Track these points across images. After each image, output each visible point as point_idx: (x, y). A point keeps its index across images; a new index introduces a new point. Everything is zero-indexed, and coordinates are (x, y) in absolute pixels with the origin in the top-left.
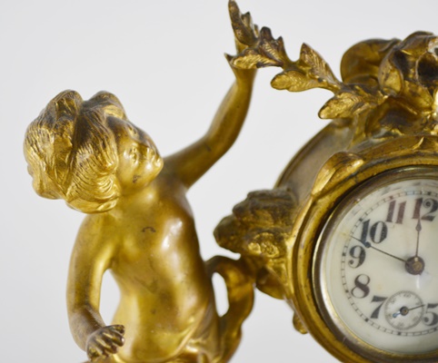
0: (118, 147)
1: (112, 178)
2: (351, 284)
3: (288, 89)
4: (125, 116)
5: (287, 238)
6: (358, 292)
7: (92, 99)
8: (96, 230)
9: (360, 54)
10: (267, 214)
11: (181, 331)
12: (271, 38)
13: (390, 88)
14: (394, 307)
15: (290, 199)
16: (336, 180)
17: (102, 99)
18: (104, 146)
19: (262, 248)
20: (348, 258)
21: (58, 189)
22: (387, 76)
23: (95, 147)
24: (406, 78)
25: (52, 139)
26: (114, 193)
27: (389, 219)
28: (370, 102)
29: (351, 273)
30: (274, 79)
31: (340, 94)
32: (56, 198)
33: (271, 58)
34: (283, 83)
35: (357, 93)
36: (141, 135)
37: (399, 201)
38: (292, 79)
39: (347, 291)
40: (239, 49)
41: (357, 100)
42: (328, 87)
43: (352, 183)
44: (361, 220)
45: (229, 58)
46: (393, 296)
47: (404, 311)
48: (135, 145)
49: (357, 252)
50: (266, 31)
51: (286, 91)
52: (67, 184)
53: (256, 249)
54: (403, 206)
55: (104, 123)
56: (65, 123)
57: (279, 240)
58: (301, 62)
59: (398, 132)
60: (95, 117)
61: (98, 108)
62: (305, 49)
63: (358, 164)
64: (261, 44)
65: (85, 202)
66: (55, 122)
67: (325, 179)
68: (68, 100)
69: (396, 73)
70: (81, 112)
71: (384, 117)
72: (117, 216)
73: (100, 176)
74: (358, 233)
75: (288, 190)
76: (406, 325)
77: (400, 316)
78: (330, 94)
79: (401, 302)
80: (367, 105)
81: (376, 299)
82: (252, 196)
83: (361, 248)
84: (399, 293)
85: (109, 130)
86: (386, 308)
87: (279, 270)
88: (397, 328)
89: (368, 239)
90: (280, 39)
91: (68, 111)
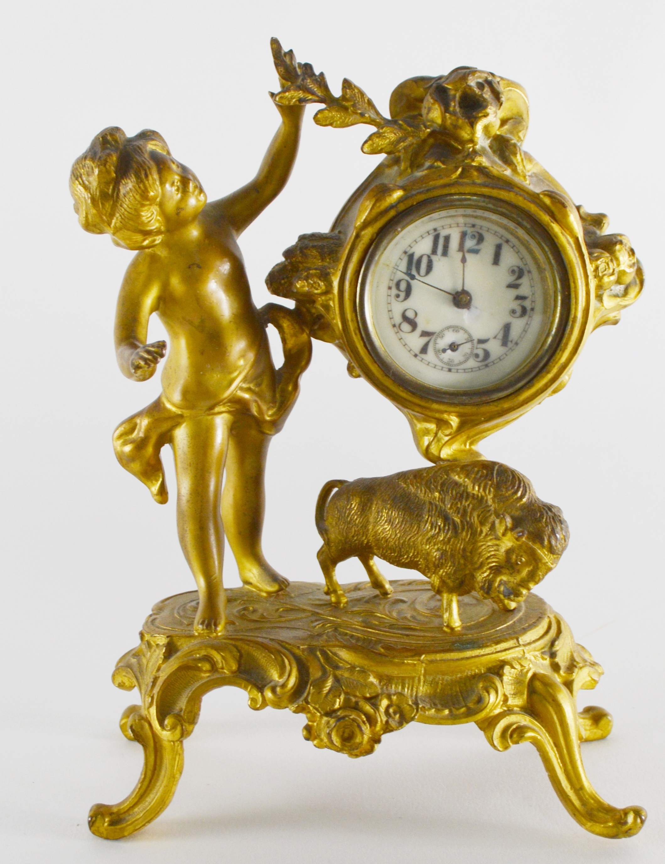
0: (160, 178)
1: (155, 209)
2: (398, 319)
3: (331, 124)
4: (169, 153)
5: (334, 274)
6: (406, 327)
7: (136, 136)
8: (143, 268)
9: (406, 91)
10: (315, 252)
11: (230, 373)
12: (314, 74)
13: (432, 121)
14: (443, 342)
15: (339, 239)
16: (377, 210)
17: (146, 135)
18: (146, 176)
19: (309, 284)
20: (394, 291)
21: (103, 220)
22: (429, 110)
23: (138, 177)
24: (447, 110)
25: (96, 171)
26: (157, 225)
27: (434, 252)
28: (413, 136)
29: (398, 308)
30: (316, 114)
31: (382, 128)
32: (101, 232)
33: (313, 94)
34: (326, 118)
35: (400, 127)
36: (184, 169)
37: (443, 233)
38: (336, 115)
39: (394, 326)
40: (283, 86)
41: (400, 134)
42: (372, 122)
43: (392, 213)
44: (405, 252)
45: (272, 95)
46: (442, 331)
47: (453, 347)
48: (177, 178)
49: (403, 286)
50: (308, 67)
51: (330, 127)
52: (112, 215)
53: (303, 286)
54: (447, 239)
55: (146, 156)
56: (109, 155)
57: (325, 276)
58: (344, 97)
59: (439, 164)
60: (139, 150)
61: (141, 143)
62: (347, 84)
63: (398, 194)
64: (303, 80)
65: (129, 233)
66: (99, 154)
67: (366, 210)
68: (111, 135)
69: (436, 106)
70: (125, 146)
71: (428, 151)
72: (162, 253)
73: (143, 205)
74: (403, 266)
75: (340, 232)
76: (456, 361)
77: (449, 352)
78: (373, 129)
79: (450, 338)
80: (410, 139)
81: (425, 334)
82: (302, 238)
83: (407, 281)
84: (448, 328)
85: (152, 163)
86: (435, 343)
87: (327, 307)
88: (448, 364)
89: (414, 272)
90: (322, 74)
91: (111, 145)
